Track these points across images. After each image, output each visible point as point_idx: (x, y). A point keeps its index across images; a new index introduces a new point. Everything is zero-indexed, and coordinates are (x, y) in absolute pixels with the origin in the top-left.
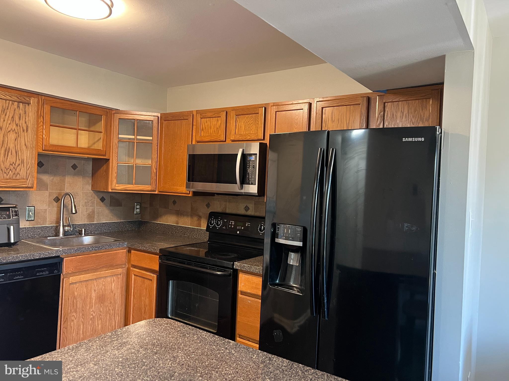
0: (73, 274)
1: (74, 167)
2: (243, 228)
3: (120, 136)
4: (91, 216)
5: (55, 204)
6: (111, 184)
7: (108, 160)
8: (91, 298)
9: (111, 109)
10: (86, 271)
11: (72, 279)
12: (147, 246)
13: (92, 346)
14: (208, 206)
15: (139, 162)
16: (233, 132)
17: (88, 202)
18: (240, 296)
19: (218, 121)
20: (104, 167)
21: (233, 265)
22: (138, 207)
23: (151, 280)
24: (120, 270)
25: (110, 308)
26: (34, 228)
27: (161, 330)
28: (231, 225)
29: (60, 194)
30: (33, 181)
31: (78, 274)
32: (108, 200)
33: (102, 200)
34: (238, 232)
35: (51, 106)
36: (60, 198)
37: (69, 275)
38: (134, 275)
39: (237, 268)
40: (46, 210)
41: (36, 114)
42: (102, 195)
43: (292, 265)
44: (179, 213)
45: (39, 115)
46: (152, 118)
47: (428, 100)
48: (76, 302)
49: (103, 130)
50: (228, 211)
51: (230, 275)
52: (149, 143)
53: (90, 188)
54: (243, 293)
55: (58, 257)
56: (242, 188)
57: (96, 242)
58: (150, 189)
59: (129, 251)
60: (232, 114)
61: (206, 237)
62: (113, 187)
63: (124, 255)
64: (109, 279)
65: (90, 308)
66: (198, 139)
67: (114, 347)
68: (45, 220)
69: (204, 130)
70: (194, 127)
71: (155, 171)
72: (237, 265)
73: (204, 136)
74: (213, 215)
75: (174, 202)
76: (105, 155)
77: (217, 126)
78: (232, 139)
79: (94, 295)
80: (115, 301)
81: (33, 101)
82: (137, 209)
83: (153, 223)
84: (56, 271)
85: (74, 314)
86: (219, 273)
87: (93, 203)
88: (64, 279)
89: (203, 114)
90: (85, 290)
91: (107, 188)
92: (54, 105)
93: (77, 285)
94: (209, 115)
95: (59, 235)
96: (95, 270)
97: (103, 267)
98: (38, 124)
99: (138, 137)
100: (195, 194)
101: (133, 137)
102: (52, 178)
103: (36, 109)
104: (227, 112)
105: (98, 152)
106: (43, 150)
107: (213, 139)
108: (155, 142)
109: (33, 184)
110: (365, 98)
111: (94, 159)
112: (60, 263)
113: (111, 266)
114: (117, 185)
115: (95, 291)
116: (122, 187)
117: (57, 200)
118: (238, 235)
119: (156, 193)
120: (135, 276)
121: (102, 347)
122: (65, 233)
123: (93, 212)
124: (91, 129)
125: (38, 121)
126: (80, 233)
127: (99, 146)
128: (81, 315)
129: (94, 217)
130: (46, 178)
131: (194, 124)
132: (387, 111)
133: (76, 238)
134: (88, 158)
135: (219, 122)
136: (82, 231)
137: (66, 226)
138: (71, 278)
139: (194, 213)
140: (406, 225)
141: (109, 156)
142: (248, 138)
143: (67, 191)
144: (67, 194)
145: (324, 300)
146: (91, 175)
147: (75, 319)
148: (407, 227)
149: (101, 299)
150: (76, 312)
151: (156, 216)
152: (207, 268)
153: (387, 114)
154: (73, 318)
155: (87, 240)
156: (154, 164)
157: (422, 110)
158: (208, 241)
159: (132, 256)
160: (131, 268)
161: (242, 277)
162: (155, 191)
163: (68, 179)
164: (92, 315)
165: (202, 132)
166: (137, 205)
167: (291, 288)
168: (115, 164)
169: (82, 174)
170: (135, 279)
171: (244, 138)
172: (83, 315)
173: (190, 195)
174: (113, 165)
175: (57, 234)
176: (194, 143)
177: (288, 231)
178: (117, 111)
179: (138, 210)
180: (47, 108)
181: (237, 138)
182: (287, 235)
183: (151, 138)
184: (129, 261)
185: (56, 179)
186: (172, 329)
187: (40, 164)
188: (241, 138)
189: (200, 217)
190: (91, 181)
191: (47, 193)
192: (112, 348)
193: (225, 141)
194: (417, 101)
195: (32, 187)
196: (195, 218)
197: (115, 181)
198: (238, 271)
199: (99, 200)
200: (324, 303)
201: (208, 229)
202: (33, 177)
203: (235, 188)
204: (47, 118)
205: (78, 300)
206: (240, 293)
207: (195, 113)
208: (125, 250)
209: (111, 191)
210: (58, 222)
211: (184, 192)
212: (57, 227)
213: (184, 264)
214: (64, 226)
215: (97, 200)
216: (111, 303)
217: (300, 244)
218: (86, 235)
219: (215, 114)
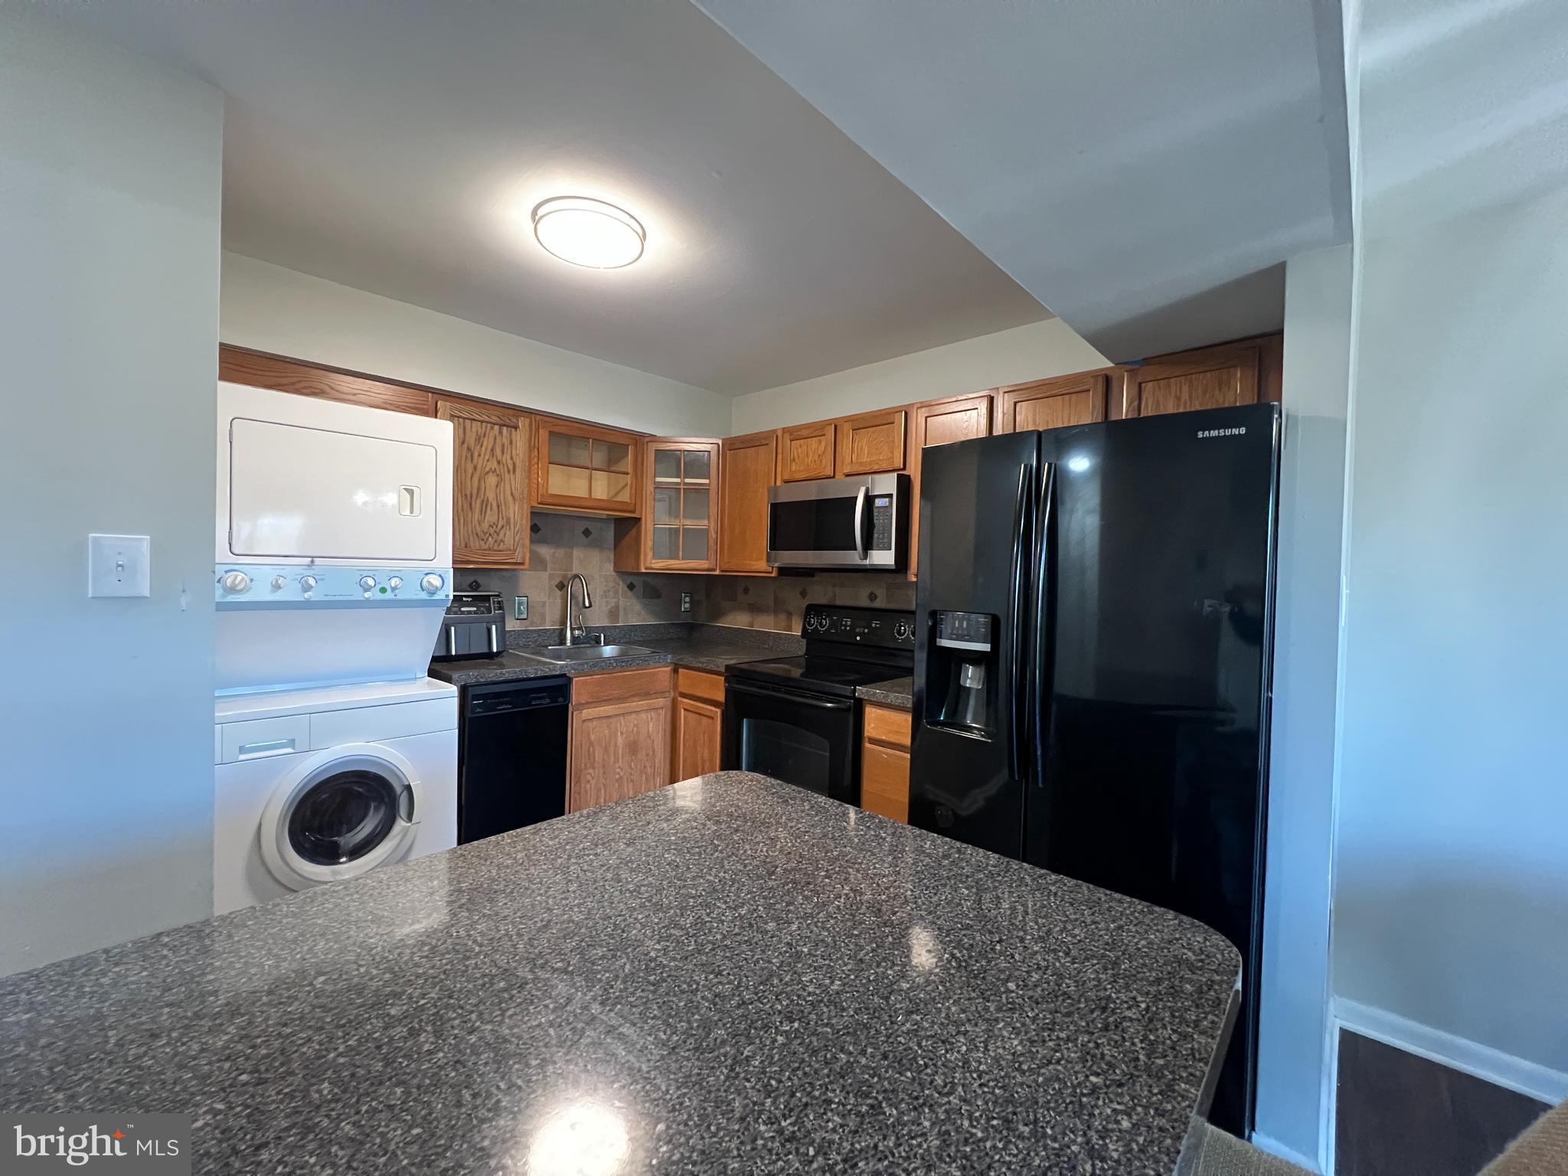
0: (588, 704)
1: (587, 533)
2: (866, 631)
3: (658, 479)
4: (614, 614)
5: (559, 593)
6: (645, 560)
7: (639, 520)
8: (616, 745)
9: (642, 435)
10: (608, 701)
11: (587, 713)
12: (702, 661)
13: (621, 812)
14: (803, 594)
15: (690, 523)
16: (848, 460)
17: (609, 591)
18: (867, 745)
19: (820, 442)
20: (634, 531)
21: (855, 690)
22: (687, 599)
23: (712, 718)
24: (660, 702)
25: (647, 764)
26: (528, 631)
27: (741, 790)
28: (846, 626)
29: (565, 577)
30: (524, 554)
31: (594, 705)
32: (639, 588)
33: (631, 587)
34: (858, 638)
35: (550, 432)
36: (566, 584)
37: (581, 706)
38: (685, 709)
39: (862, 696)
40: (545, 602)
41: (527, 444)
42: (630, 579)
43: (969, 688)
44: (755, 609)
45: (532, 447)
46: (708, 447)
47: (1232, 370)
48: (594, 751)
49: (630, 470)
50: (838, 603)
51: (848, 709)
52: (701, 491)
53: (612, 568)
54: (873, 741)
55: (564, 676)
56: (865, 557)
57: (623, 654)
58: (706, 566)
59: (675, 671)
60: (847, 428)
61: (801, 649)
62: (648, 565)
63: (668, 676)
64: (643, 716)
65: (614, 762)
66: (787, 477)
67: (659, 817)
68: (543, 617)
69: (797, 460)
70: (780, 457)
71: (714, 536)
72: (861, 691)
73: (798, 470)
74: (813, 610)
75: (746, 591)
76: (633, 512)
77: (820, 452)
78: (845, 471)
79: (620, 740)
80: (654, 752)
81: (523, 422)
82: (685, 602)
83: (713, 626)
84: (561, 699)
85: (591, 771)
86: (829, 705)
87: (616, 592)
88: (575, 713)
89: (795, 433)
90: (607, 732)
91: (638, 566)
92: (556, 429)
93: (595, 723)
94: (805, 433)
95: (565, 644)
96: (621, 699)
97: (633, 696)
98: (530, 460)
99: (687, 480)
100: (783, 571)
101: (678, 480)
102: (553, 551)
103: (527, 436)
104: (836, 425)
105: (623, 506)
106: (539, 503)
107: (812, 474)
108: (714, 487)
109: (524, 558)
110: (1100, 379)
111: (616, 519)
112: (566, 685)
113: (647, 695)
114: (653, 561)
115: (622, 733)
116: (662, 564)
117: (561, 586)
118: (857, 644)
119: (717, 573)
120: (687, 713)
121: (639, 815)
122: (574, 639)
123: (617, 607)
124: (613, 469)
125: (530, 457)
126: (598, 642)
127: (625, 497)
128: (601, 773)
129: (618, 616)
130: (544, 551)
131: (780, 451)
132: (1146, 399)
133: (592, 649)
134: (609, 517)
135: (823, 444)
136: (600, 636)
137: (575, 629)
138: (584, 711)
139: (778, 607)
140: (1207, 602)
141: (641, 514)
142: (876, 468)
143: (575, 572)
144: (577, 576)
145: (1036, 751)
146: (613, 546)
147: (593, 778)
148: (1209, 606)
149: (633, 748)
150: (594, 768)
151: (718, 614)
152: (807, 697)
153: (1147, 404)
154: (589, 777)
155: (609, 651)
156: (712, 525)
157: (1220, 389)
158: (806, 654)
159: (680, 677)
160: (680, 699)
161: (871, 713)
162: (714, 570)
163: (577, 553)
164: (619, 773)
165: (794, 464)
166: (686, 597)
167: (969, 729)
168: (650, 527)
169: (598, 545)
170: (685, 717)
171: (867, 469)
172: (604, 773)
173: (773, 575)
174: (648, 528)
175: (562, 642)
176: (778, 483)
177: (961, 624)
178: (653, 438)
179: (687, 605)
180: (544, 434)
181: (856, 469)
182: (960, 632)
183: (706, 481)
184: (675, 686)
185: (560, 552)
186: (761, 789)
187: (535, 529)
188: (862, 469)
189: (790, 615)
190: (612, 557)
191: (545, 575)
192: (657, 818)
193: (834, 477)
194: (1209, 374)
195: (522, 564)
196: (783, 617)
197: (650, 554)
198: (864, 702)
199: (626, 589)
200: (1036, 755)
201: (805, 633)
202: (523, 546)
203: (853, 558)
204: (544, 450)
205: (597, 748)
206: (867, 740)
207: (780, 433)
208: (669, 668)
209: (644, 571)
210: (563, 623)
211: (763, 569)
212: (562, 630)
213: (768, 689)
214: (572, 629)
215: (622, 587)
216: (647, 755)
217: (986, 647)
218: (606, 644)
219: (816, 430)
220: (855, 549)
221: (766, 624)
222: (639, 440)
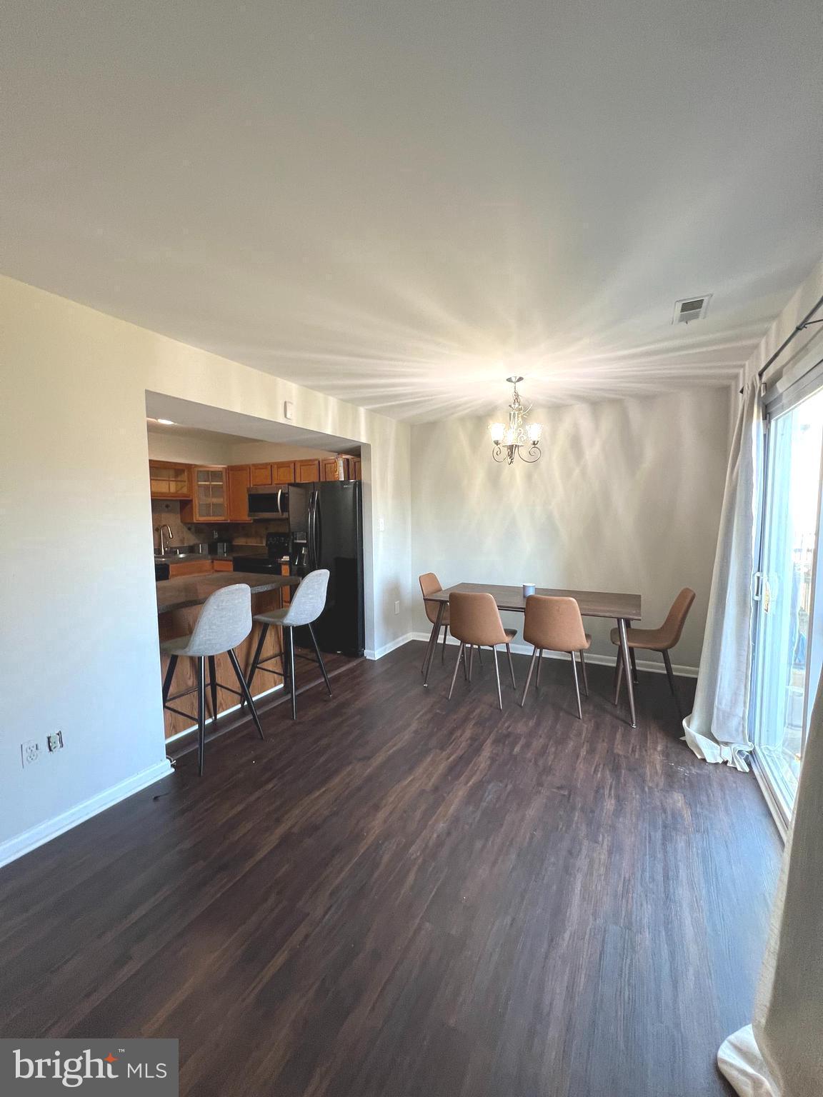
0: (176, 575)
1: (167, 506)
3: (199, 483)
4: (182, 541)
5: (157, 532)
6: (195, 517)
7: (191, 501)
9: (191, 465)
12: (224, 557)
14: (267, 529)
15: (215, 500)
17: (180, 531)
20: (189, 506)
22: (217, 533)
32: (193, 529)
33: (189, 529)
36: (160, 528)
39: (280, 562)
42: (189, 526)
43: (304, 554)
44: (247, 536)
46: (221, 469)
49: (186, 478)
52: (221, 487)
53: (179, 521)
55: (166, 564)
56: (283, 515)
57: (187, 556)
58: (223, 519)
59: (212, 562)
60: (275, 466)
61: (266, 551)
62: (197, 519)
63: (209, 564)
66: (254, 484)
70: (251, 475)
71: (226, 506)
73: (257, 481)
74: (270, 535)
75: (242, 528)
76: (189, 498)
77: (266, 475)
78: (276, 483)
87: (184, 532)
89: (257, 466)
91: (192, 520)
94: (260, 467)
95: (161, 554)
99: (213, 483)
100: (255, 520)
101: (209, 483)
104: (271, 465)
105: (184, 495)
107: (264, 483)
108: (225, 486)
111: (180, 501)
112: (167, 567)
114: (199, 518)
116: (203, 519)
117: (158, 530)
119: (229, 521)
122: (165, 552)
123: (184, 538)
126: (176, 552)
127: (185, 490)
129: (185, 541)
131: (251, 473)
134: (177, 500)
135: (267, 472)
136: (177, 550)
139: (256, 535)
141: (193, 498)
144: (165, 525)
146: (180, 512)
155: (181, 556)
156: (225, 501)
159: (215, 564)
162: (227, 520)
163: (163, 515)
165: (256, 478)
166: (215, 532)
169: (173, 511)
173: (252, 522)
174: (196, 502)
176: (251, 486)
177: (300, 535)
178: (196, 466)
179: (217, 536)
183: (221, 483)
184: (213, 568)
185: (156, 516)
188: (281, 482)
189: (261, 538)
190: (180, 516)
193: (272, 484)
196: (259, 539)
197: (198, 515)
198: (282, 564)
199: (187, 530)
201: (266, 545)
203: (279, 515)
207: (251, 466)
208: (209, 561)
209: (195, 522)
210: (160, 545)
211: (249, 520)
212: (159, 548)
214: (164, 547)
215: (185, 529)
217: (305, 541)
218: (180, 553)
219: (265, 466)
220: (278, 511)
221: (252, 542)
222: (189, 467)
